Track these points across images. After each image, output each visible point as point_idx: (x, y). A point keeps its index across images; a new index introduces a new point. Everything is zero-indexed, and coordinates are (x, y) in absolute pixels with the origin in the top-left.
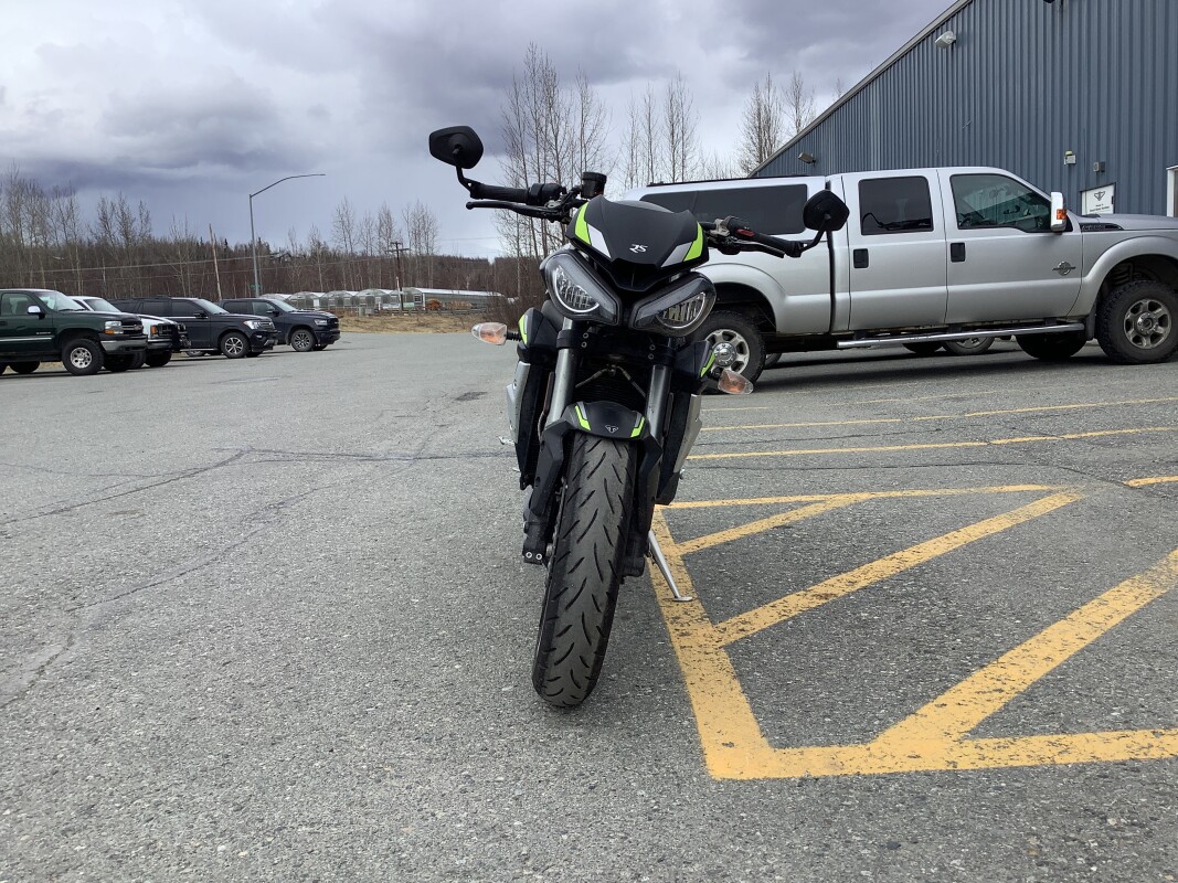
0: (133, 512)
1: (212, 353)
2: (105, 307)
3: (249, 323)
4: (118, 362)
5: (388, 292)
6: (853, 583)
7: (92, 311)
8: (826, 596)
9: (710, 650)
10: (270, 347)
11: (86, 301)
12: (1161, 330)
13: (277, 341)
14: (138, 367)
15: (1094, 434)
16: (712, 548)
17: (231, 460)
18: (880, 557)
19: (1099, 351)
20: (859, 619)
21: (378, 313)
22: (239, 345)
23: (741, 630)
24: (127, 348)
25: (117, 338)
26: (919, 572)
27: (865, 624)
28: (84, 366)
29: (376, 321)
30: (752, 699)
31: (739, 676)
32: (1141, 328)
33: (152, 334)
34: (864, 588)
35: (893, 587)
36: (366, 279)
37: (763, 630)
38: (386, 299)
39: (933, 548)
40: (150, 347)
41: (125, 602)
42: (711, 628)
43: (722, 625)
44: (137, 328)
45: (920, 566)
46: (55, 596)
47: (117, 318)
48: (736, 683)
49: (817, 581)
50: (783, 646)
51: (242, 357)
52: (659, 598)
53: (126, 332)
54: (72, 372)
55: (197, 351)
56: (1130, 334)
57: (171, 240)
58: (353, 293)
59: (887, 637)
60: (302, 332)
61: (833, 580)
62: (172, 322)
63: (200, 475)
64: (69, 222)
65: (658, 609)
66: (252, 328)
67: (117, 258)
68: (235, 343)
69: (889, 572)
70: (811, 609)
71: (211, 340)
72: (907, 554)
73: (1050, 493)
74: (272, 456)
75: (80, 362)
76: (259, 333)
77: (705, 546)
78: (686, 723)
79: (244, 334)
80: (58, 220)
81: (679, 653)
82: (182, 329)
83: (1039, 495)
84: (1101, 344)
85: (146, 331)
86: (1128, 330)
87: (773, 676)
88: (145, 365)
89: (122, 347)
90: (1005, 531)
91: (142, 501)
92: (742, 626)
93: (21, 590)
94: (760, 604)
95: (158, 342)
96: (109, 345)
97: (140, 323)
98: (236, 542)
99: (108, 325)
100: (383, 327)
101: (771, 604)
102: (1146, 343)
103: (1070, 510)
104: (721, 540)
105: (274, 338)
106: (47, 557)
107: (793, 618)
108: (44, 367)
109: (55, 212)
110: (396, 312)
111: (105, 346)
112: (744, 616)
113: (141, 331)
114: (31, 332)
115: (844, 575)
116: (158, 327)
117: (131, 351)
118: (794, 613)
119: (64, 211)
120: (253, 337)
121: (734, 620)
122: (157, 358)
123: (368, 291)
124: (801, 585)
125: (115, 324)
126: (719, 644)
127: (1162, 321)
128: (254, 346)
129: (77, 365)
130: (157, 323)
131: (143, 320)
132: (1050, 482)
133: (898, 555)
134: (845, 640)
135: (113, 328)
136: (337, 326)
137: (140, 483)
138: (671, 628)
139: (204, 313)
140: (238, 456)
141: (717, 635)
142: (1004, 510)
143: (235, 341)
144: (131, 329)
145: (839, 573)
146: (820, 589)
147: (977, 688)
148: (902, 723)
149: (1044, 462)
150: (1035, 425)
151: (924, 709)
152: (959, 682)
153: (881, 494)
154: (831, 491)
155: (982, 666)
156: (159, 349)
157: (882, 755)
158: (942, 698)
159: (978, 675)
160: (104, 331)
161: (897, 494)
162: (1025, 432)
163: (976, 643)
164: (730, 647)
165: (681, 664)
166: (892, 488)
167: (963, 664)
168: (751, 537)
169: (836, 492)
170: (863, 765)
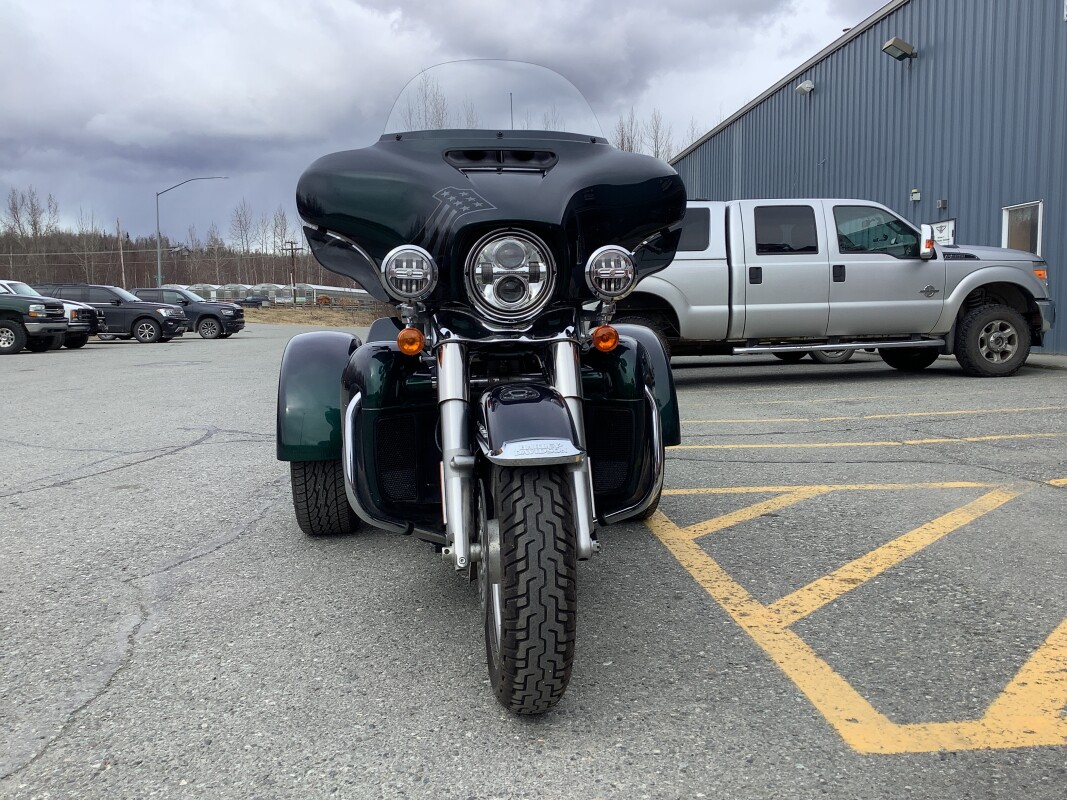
1: (122, 337)
2: (27, 291)
3: (162, 311)
4: (40, 343)
5: (281, 287)
6: (869, 569)
7: (15, 294)
8: (853, 581)
9: (777, 630)
11: (9, 285)
12: (1009, 348)
13: (187, 328)
14: (58, 349)
15: (993, 438)
16: (717, 533)
17: (203, 439)
18: (878, 546)
19: (956, 364)
20: (895, 602)
21: (273, 305)
22: (151, 330)
23: (795, 612)
24: (50, 330)
25: (41, 321)
26: (921, 559)
27: (905, 608)
28: (7, 345)
29: (273, 313)
30: (847, 677)
31: (819, 655)
32: (992, 345)
33: (72, 319)
34: (882, 574)
35: (907, 573)
37: (815, 612)
38: (279, 294)
39: (918, 539)
40: (69, 330)
42: (765, 610)
43: (774, 606)
44: (59, 312)
45: (919, 553)
47: (41, 302)
48: (821, 662)
49: (835, 567)
50: (843, 628)
51: (153, 342)
52: (698, 580)
53: (49, 315)
55: (109, 335)
56: (984, 350)
57: (76, 232)
58: (248, 287)
59: (932, 620)
60: (210, 321)
61: (848, 566)
62: (91, 308)
63: (182, 452)
65: (703, 590)
66: (164, 315)
67: (25, 246)
68: (147, 330)
69: (895, 561)
70: (847, 593)
71: (124, 325)
72: (900, 542)
73: (987, 490)
74: (241, 437)
75: (4, 342)
76: (170, 320)
77: (710, 531)
79: (156, 321)
81: (750, 632)
82: (100, 315)
83: (981, 492)
84: (958, 359)
85: (67, 315)
86: (982, 347)
87: (851, 656)
88: (63, 347)
89: (44, 329)
90: (972, 524)
91: (137, 475)
92: (793, 608)
94: (796, 586)
95: (77, 326)
96: (33, 327)
97: (62, 307)
99: (33, 308)
100: (279, 318)
101: (807, 587)
102: (996, 358)
103: (1016, 504)
104: (720, 527)
105: (185, 325)
107: (835, 601)
111: (28, 328)
112: (788, 598)
113: (62, 315)
115: (855, 562)
116: (77, 312)
117: (53, 333)
118: (834, 597)
120: (166, 324)
121: (781, 601)
122: (74, 341)
123: (263, 285)
124: (823, 571)
125: (39, 307)
126: (784, 624)
127: (1010, 340)
128: (166, 332)
130: (76, 308)
131: (65, 305)
132: (980, 480)
133: (892, 543)
134: (897, 623)
135: (37, 311)
136: (242, 316)
138: (727, 608)
139: (119, 301)
140: (209, 436)
141: (775, 617)
142: (960, 504)
143: (148, 327)
144: (54, 312)
145: (850, 559)
146: (841, 573)
147: (1044, 668)
148: (998, 701)
149: (962, 462)
150: (934, 428)
151: (1010, 687)
152: (1024, 662)
153: (839, 487)
154: (790, 482)
155: (1035, 648)
156: (77, 332)
157: (1000, 730)
158: (1020, 677)
159: (1036, 655)
160: (28, 313)
161: (853, 487)
162: (929, 434)
163: (1016, 627)
164: (794, 627)
165: (760, 644)
166: (845, 482)
167: (1017, 646)
168: (747, 524)
169: (797, 484)
170: (988, 740)
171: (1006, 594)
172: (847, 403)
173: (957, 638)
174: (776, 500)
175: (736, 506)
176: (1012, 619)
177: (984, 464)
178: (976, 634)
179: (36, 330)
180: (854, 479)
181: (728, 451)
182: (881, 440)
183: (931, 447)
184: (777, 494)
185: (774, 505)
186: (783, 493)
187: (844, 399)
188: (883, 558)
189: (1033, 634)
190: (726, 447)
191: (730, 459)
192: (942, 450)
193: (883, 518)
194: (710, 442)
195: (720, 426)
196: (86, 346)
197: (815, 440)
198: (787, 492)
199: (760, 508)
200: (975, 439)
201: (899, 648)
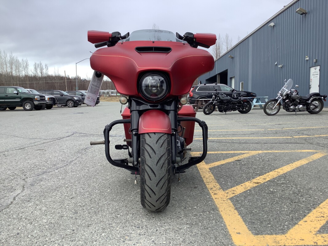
0: (42, 150)
1: (64, 106)
2: (35, 92)
3: (75, 98)
5: (113, 91)
6: (265, 179)
7: (31, 93)
8: (258, 183)
9: (225, 200)
10: (80, 105)
11: (30, 90)
13: (82, 103)
15: (324, 135)
16: (218, 166)
17: (71, 135)
18: (271, 171)
20: (270, 191)
21: (110, 96)
22: (72, 104)
23: (233, 193)
24: (41, 104)
25: (38, 101)
26: (284, 176)
27: (272, 193)
29: (109, 98)
31: (236, 209)
33: (48, 100)
34: (269, 181)
35: (278, 181)
36: (107, 87)
37: (240, 194)
38: (112, 93)
39: (286, 169)
40: (47, 104)
41: (40, 177)
42: (223, 192)
43: (227, 191)
45: (284, 174)
46: (19, 174)
47: (38, 95)
48: (235, 211)
49: (253, 178)
50: (248, 199)
51: (72, 107)
52: (205, 182)
53: (41, 99)
54: (25, 110)
55: (60, 105)
57: (54, 75)
58: (103, 91)
59: (281, 198)
61: (258, 178)
62: (54, 97)
63: (62, 139)
64: (26, 69)
65: (205, 185)
66: (76, 99)
67: (39, 79)
68: (70, 103)
69: (275, 176)
70: (254, 187)
71: (64, 103)
72: (279, 170)
73: (316, 152)
74: (83, 135)
75: (28, 107)
77: (216, 165)
78: (222, 225)
79: (73, 101)
80: (23, 68)
81: (215, 200)
82: (56, 99)
83: (314, 153)
85: (46, 99)
87: (247, 209)
88: (45, 109)
89: (39, 103)
90: (307, 164)
91: (45, 146)
92: (233, 192)
93: (9, 172)
94: (237, 185)
95: (49, 102)
96: (36, 103)
97: (44, 97)
98: (73, 160)
99: (36, 97)
100: (111, 100)
101: (241, 185)
103: (324, 158)
104: (220, 164)
106: (17, 163)
107: (249, 190)
108: (17, 108)
109: (22, 66)
110: (115, 96)
111: (35, 103)
112: (233, 189)
113: (45, 99)
114: (14, 98)
115: (261, 177)
116: (49, 98)
117: (42, 105)
118: (249, 188)
119: (25, 66)
120: (76, 102)
121: (230, 190)
123: (108, 90)
124: (249, 179)
126: (227, 198)
128: (76, 104)
131: (46, 96)
132: (315, 149)
133: (276, 170)
134: (268, 198)
135: (37, 98)
136: (99, 99)
137: (45, 141)
138: (211, 192)
139: (62, 95)
140: (73, 134)
141: (226, 195)
142: (305, 157)
145: (260, 175)
146: (255, 180)
147: (315, 215)
148: (294, 227)
149: (311, 144)
150: (305, 132)
151: (300, 223)
152: (309, 213)
153: (265, 151)
154: (250, 150)
155: (315, 208)
156: (50, 104)
157: (291, 239)
158: (305, 219)
159: (314, 211)
160: (35, 99)
161: (271, 151)
162: (303, 134)
163: (310, 200)
164: (231, 199)
165: (216, 204)
166: (268, 150)
167: (308, 207)
168: (229, 163)
169: (252, 150)
170: (286, 242)
171: (311, 188)
172: (279, 124)
173: (288, 204)
174: (242, 156)
175: (228, 157)
176: (310, 198)
177: (318, 144)
178: (295, 203)
179: (37, 104)
180: (271, 148)
181: (233, 139)
182: (286, 136)
183: (302, 138)
184: (244, 154)
185: (241, 157)
186: (246, 153)
187: (278, 123)
188: (272, 175)
189: (315, 203)
190: (233, 138)
191: (233, 142)
192: (305, 139)
193: (276, 162)
194: (228, 137)
195: (234, 132)
196: (52, 108)
197: (264, 136)
198: (247, 153)
199: (236, 158)
200: (318, 136)
201: (265, 207)
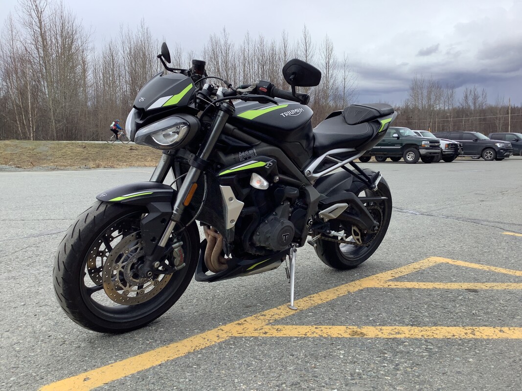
1: (478, 158)
3: (498, 144)
4: (428, 159)
8: (358, 334)
10: (507, 156)
14: (438, 162)
24: (431, 153)
28: (411, 160)
33: (446, 148)
40: (444, 153)
44: (436, 144)
51: (492, 160)
54: (407, 162)
62: (456, 143)
66: (499, 146)
68: (489, 154)
76: (502, 149)
79: (494, 150)
82: (460, 146)
88: (442, 161)
96: (424, 152)
99: (423, 143)
113: (439, 146)
116: (449, 145)
120: (499, 151)
122: (448, 158)
125: (426, 142)
128: (499, 156)
129: (409, 159)
130: (448, 142)
135: (425, 144)
138: (246, 319)
139: (477, 139)
143: (490, 152)
144: (434, 144)
156: (448, 154)
160: (421, 145)
